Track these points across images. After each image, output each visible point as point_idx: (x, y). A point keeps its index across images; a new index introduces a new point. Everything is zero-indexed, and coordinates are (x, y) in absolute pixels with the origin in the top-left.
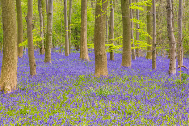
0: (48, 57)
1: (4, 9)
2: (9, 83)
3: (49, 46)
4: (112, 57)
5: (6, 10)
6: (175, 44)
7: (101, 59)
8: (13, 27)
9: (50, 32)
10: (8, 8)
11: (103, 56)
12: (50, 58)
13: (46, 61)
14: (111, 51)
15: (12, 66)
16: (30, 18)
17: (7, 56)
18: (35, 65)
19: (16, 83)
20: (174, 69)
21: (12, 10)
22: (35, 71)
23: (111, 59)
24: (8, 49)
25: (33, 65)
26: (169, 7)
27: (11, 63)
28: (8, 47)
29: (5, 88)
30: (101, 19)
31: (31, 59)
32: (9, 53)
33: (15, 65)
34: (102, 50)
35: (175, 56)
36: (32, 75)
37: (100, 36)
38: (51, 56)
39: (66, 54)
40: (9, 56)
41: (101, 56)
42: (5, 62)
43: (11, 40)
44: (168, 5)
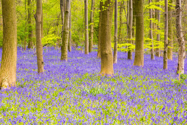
0: (64, 55)
1: (4, 6)
2: (7, 79)
3: (66, 44)
4: (130, 56)
5: (6, 6)
6: (184, 44)
7: (107, 58)
8: (12, 23)
9: (67, 30)
10: (8, 4)
11: (109, 55)
12: (67, 56)
13: (62, 59)
14: (129, 51)
15: (11, 63)
16: (39, 16)
17: (6, 52)
18: (43, 63)
19: (14, 80)
20: (183, 69)
21: (11, 6)
22: (43, 68)
23: (129, 58)
24: (7, 45)
25: (41, 62)
26: (179, 6)
27: (10, 59)
28: (7, 44)
29: (3, 84)
30: (107, 18)
31: (39, 56)
32: (8, 49)
33: (14, 62)
34: (107, 49)
35: (183, 57)
36: (39, 72)
37: (106, 35)
38: (67, 54)
39: (86, 52)
40: (8, 53)
41: (107, 54)
42: (4, 58)
43: (10, 37)
44: (178, 5)
